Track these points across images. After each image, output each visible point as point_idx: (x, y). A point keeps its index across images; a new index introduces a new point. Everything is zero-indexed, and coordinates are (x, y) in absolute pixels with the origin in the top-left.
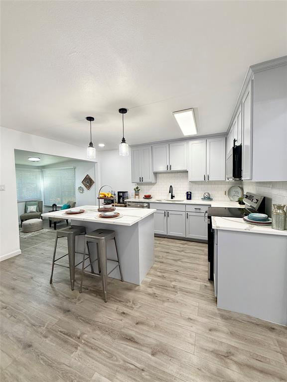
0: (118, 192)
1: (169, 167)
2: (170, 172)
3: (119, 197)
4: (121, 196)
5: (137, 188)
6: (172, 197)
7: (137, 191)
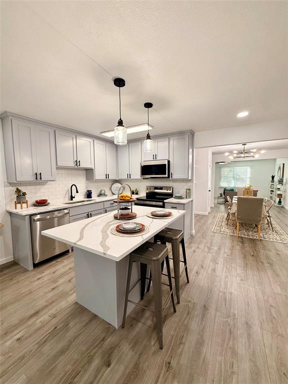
1: (77, 163)
6: (72, 198)
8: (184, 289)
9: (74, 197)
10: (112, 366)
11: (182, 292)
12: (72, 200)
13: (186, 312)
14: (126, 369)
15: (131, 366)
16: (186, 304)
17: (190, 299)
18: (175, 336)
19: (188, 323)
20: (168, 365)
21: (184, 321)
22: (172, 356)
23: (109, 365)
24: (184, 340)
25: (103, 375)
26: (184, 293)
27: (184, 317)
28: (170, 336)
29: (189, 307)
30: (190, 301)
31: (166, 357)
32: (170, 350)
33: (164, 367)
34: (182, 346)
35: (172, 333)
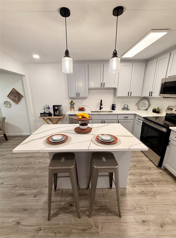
0: (54, 106)
1: (103, 85)
2: (103, 88)
3: (55, 110)
4: (57, 110)
5: (72, 102)
6: (101, 108)
7: (72, 104)
8: (107, 215)
9: (102, 108)
10: (34, 198)
11: (103, 215)
12: (100, 109)
13: (84, 228)
14: (34, 206)
15: (35, 207)
16: (93, 224)
17: (100, 226)
18: (59, 226)
19: (74, 233)
20: (39, 229)
21: (74, 228)
22: (45, 230)
23: (34, 197)
24: (58, 235)
25: (30, 197)
26: (103, 217)
27: (78, 227)
28: (58, 222)
29: (90, 228)
30: (97, 227)
31: (43, 226)
32: (49, 227)
33: (37, 227)
34: (53, 235)
35: (61, 223)
